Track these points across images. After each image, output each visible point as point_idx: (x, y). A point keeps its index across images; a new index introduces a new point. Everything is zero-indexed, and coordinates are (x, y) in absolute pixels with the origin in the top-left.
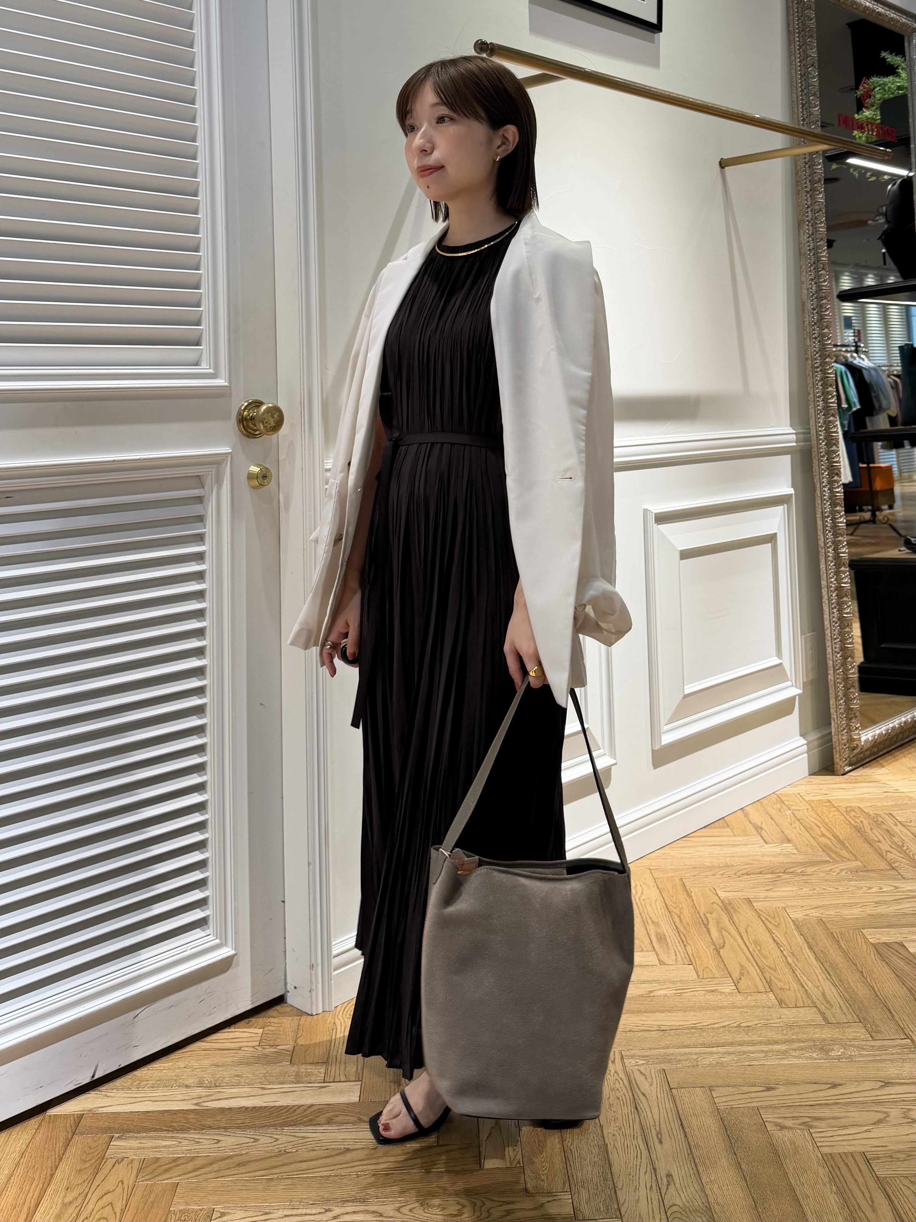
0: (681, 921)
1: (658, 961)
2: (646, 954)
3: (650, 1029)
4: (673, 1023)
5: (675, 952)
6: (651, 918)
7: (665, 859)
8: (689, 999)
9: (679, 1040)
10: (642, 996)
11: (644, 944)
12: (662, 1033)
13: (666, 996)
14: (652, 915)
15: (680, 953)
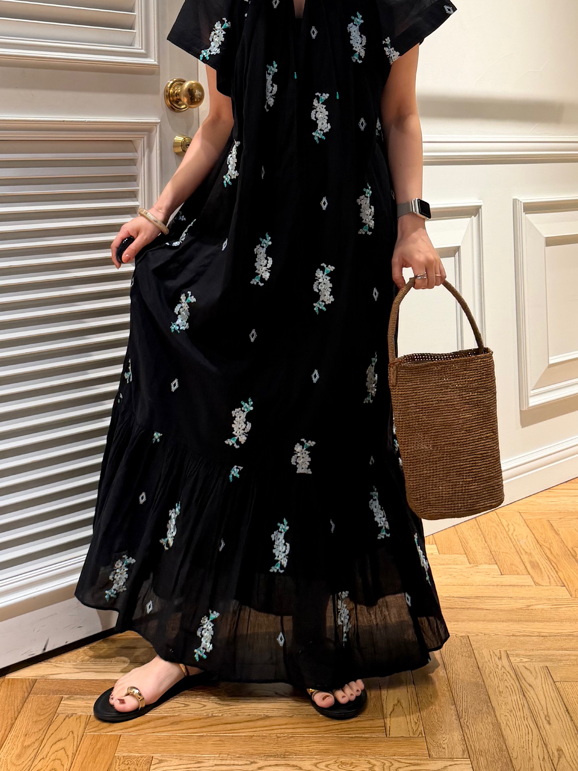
0: (552, 553)
1: (533, 583)
2: (523, 576)
3: (530, 634)
4: (552, 631)
5: (548, 576)
6: (524, 550)
7: (533, 505)
8: (565, 613)
9: (558, 644)
10: (521, 609)
11: (519, 569)
12: (543, 638)
13: (543, 609)
14: (525, 547)
15: (553, 577)
